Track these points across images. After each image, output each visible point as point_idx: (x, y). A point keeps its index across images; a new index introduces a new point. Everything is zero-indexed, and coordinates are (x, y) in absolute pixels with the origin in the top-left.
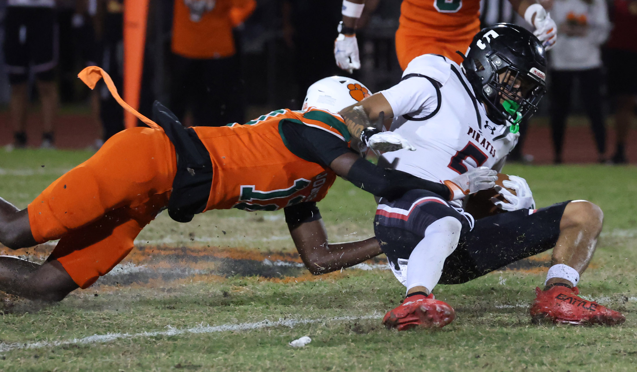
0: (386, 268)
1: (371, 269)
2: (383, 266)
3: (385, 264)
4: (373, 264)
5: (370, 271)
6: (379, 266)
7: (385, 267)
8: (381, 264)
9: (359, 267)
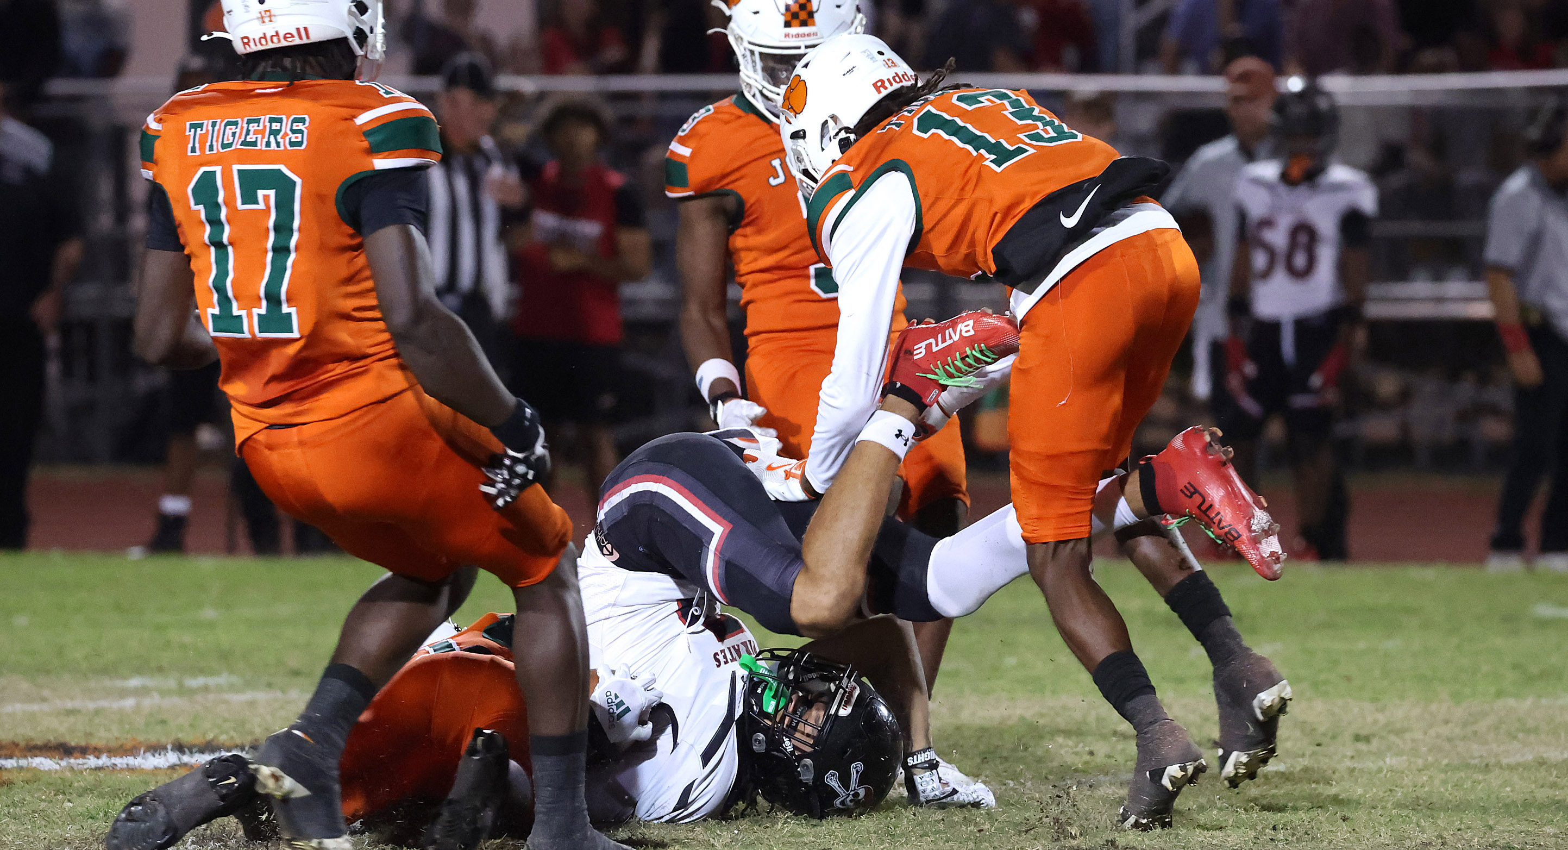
0: (86, 767)
1: (57, 767)
2: (80, 761)
3: (85, 758)
4: (62, 759)
5: (56, 771)
6: (72, 761)
7: (83, 764)
8: (76, 758)
9: (34, 765)
